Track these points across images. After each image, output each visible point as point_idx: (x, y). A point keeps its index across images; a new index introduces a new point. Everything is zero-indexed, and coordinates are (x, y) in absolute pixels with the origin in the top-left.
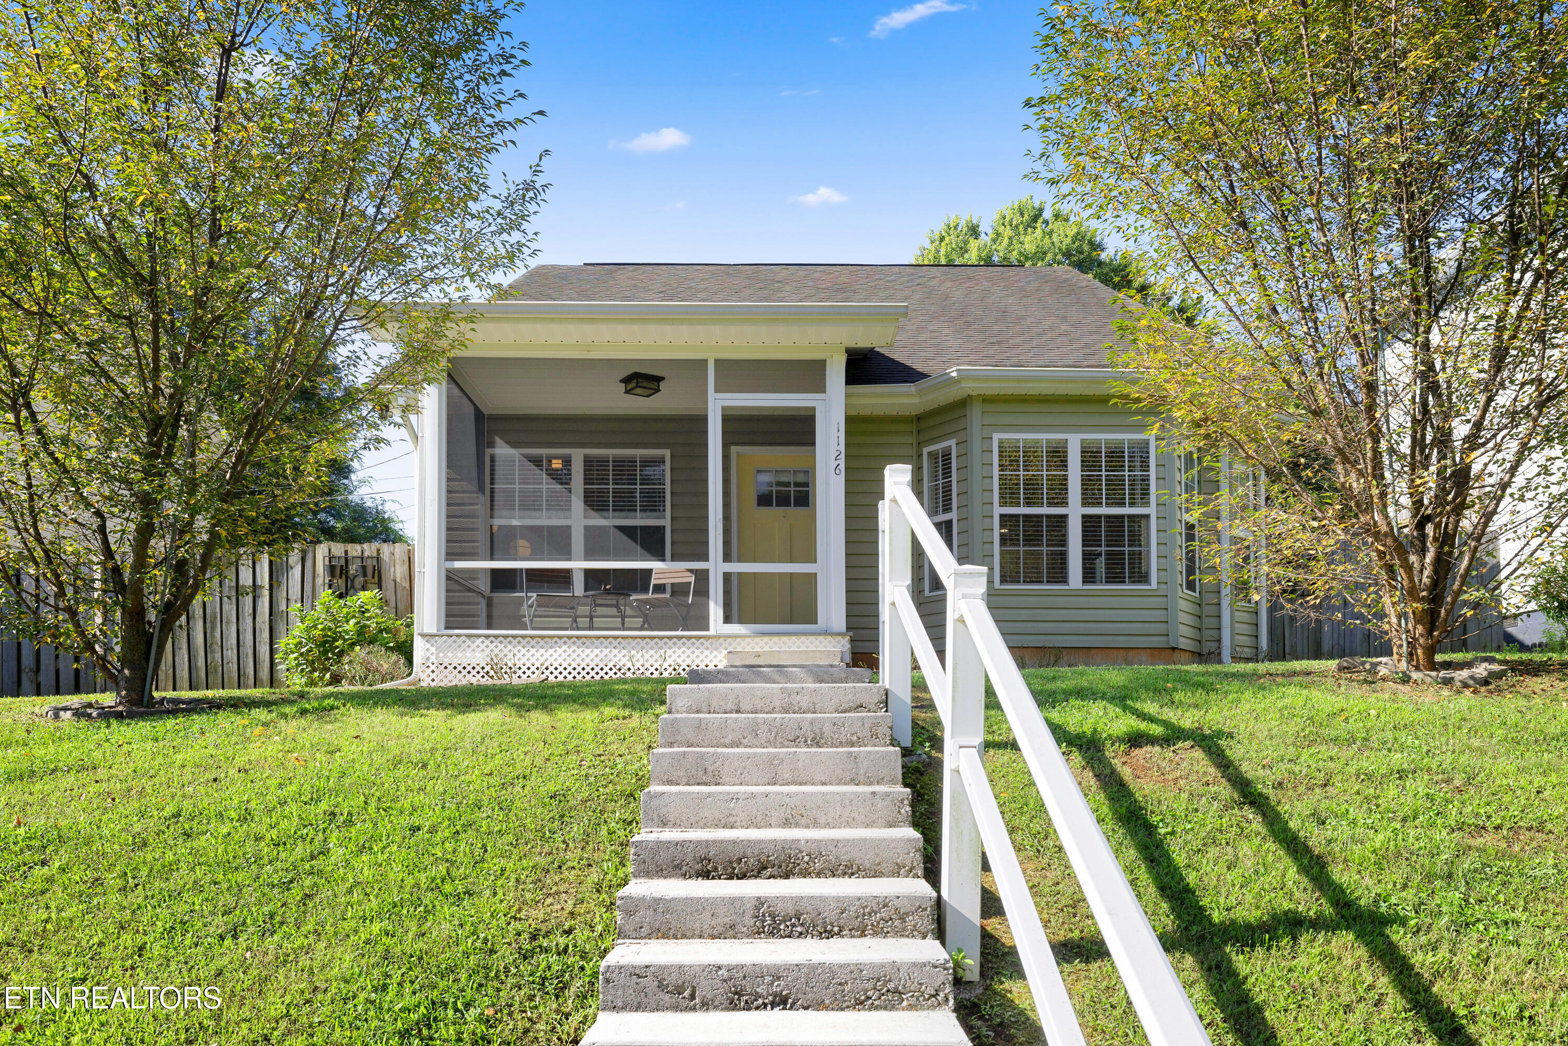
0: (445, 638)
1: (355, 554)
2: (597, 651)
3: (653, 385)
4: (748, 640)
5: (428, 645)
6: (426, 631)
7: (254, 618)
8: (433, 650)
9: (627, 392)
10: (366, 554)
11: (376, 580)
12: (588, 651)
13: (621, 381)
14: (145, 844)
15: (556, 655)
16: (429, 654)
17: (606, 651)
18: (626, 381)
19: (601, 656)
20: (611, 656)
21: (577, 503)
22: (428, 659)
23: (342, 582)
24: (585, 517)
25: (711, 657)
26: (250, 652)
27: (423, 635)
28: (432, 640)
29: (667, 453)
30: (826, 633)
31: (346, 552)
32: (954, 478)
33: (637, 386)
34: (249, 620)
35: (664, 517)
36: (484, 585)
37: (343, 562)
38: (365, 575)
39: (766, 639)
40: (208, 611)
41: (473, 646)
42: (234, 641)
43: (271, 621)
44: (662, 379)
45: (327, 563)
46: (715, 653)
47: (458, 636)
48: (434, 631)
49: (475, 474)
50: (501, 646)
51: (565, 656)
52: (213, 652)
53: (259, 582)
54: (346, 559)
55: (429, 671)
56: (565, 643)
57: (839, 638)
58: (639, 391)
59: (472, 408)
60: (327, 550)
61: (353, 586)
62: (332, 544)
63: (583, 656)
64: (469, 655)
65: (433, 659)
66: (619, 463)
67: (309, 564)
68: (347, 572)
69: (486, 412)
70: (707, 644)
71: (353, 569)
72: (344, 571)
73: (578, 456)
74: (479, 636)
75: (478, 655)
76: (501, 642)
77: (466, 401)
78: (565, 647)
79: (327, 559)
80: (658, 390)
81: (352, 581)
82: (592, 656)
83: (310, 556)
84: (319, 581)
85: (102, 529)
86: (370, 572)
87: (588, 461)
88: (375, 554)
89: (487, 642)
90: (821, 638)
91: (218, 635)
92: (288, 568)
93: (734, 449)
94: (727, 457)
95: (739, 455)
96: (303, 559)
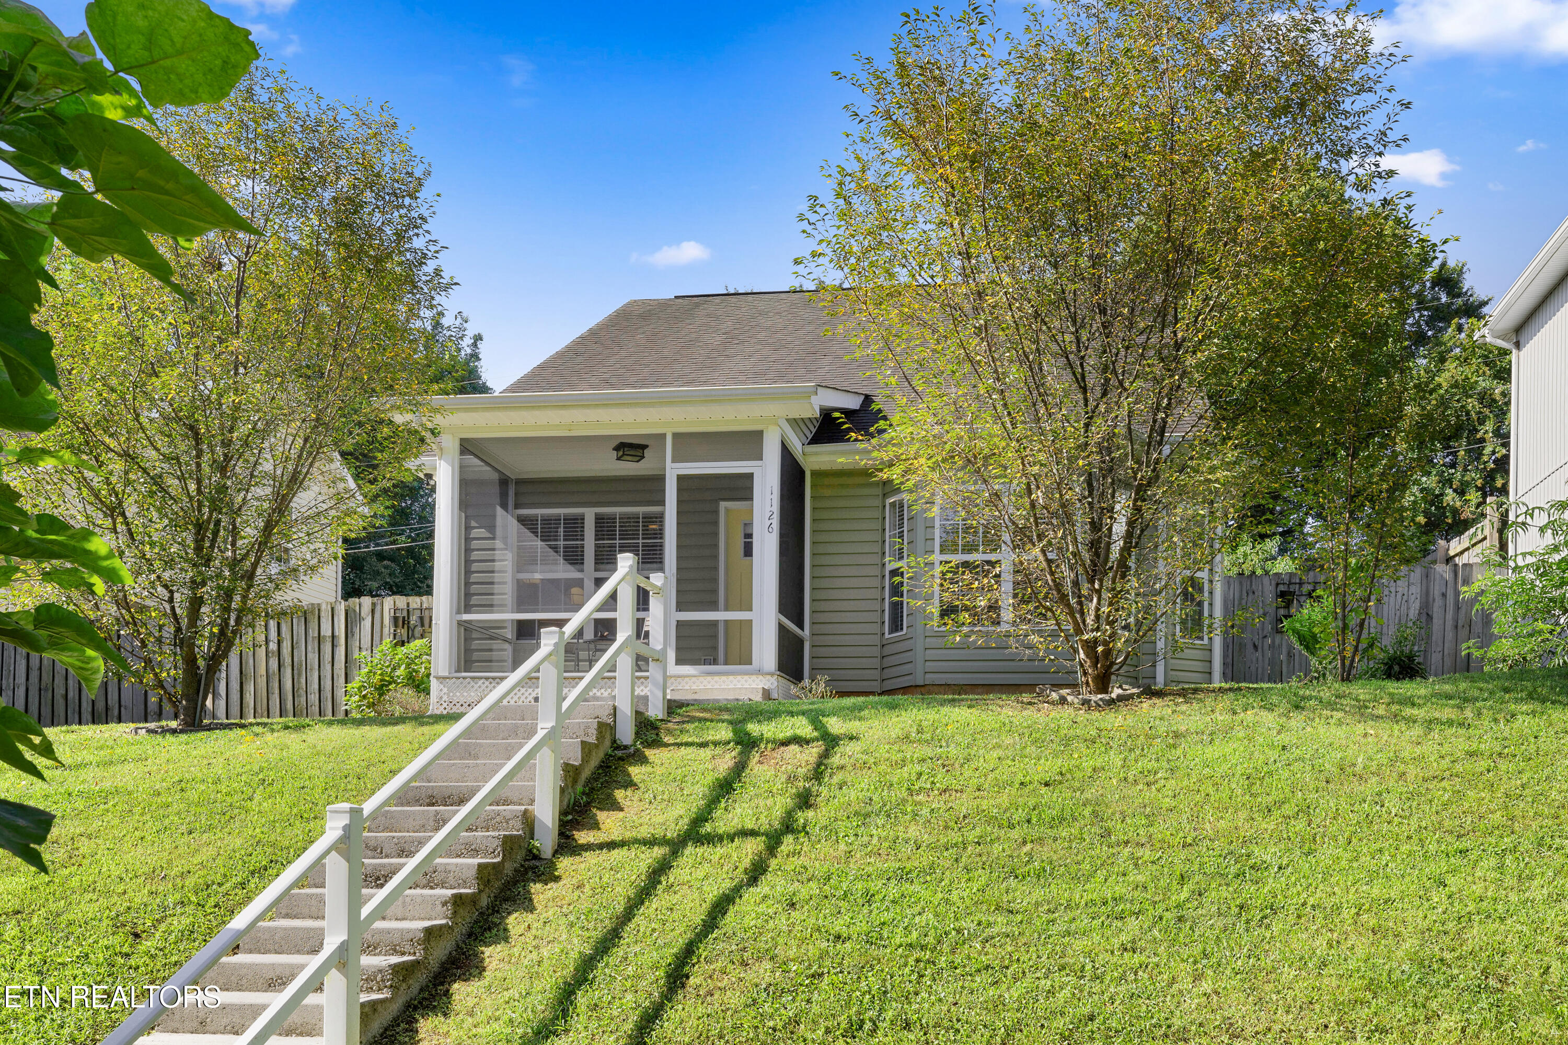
0: (455, 680)
1: (415, 606)
3: (640, 453)
4: (694, 679)
5: (442, 686)
6: (441, 674)
7: (333, 665)
8: (445, 690)
9: (618, 459)
10: (424, 606)
13: (615, 449)
14: (159, 794)
16: (442, 693)
18: (617, 449)
21: (589, 557)
22: (441, 697)
23: (404, 632)
24: (596, 570)
26: (330, 696)
27: (438, 678)
28: (445, 682)
30: (759, 672)
31: (408, 604)
32: (905, 529)
33: (626, 454)
34: (329, 667)
36: (509, 633)
37: (405, 614)
38: (422, 625)
39: (709, 678)
40: (296, 659)
41: (476, 686)
42: (317, 687)
43: (346, 667)
44: (645, 447)
45: (392, 615)
47: (465, 678)
48: (447, 674)
52: (299, 696)
53: (337, 633)
54: (408, 611)
55: (442, 708)
57: (769, 677)
58: (628, 457)
59: (496, 475)
60: (393, 603)
61: (413, 635)
62: (397, 597)
65: (445, 698)
66: (626, 518)
67: (377, 615)
68: (408, 622)
69: (513, 477)
71: (414, 620)
72: (405, 622)
73: (589, 514)
74: (481, 678)
77: (490, 469)
79: (392, 612)
80: (643, 457)
81: (412, 630)
83: (378, 608)
84: (386, 630)
85: (171, 600)
86: (427, 622)
87: (599, 519)
89: (487, 683)
90: (754, 677)
91: (303, 681)
92: (361, 619)
93: (723, 504)
94: (716, 512)
95: (727, 510)
96: (373, 611)
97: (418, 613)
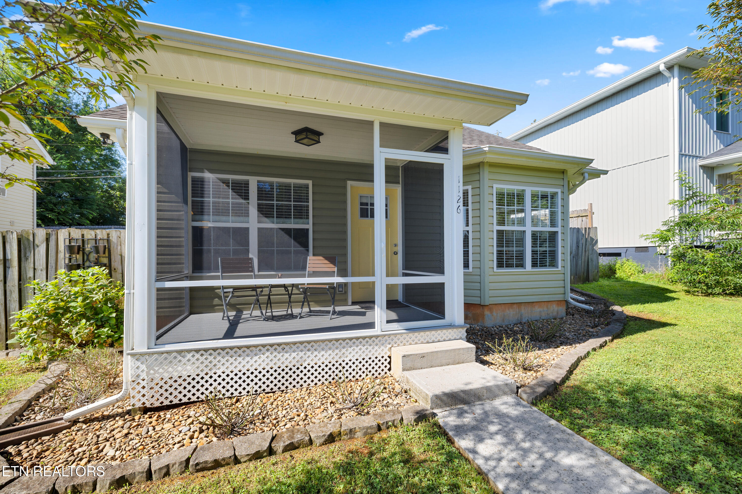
0: (156, 356)
1: (90, 237)
2: (294, 355)
3: (316, 138)
5: (139, 363)
6: (137, 350)
7: (5, 283)
8: (143, 367)
9: (297, 141)
11: (107, 254)
12: (287, 355)
13: (293, 133)
15: (260, 361)
16: (139, 371)
17: (301, 354)
18: (296, 133)
19: (298, 358)
20: (305, 357)
21: (253, 211)
22: (138, 376)
23: (79, 257)
24: (259, 222)
25: (379, 351)
27: (132, 355)
28: (143, 359)
29: (310, 183)
30: (451, 326)
31: (83, 235)
33: (307, 138)
35: (308, 224)
37: (80, 243)
38: (98, 252)
41: (184, 360)
43: (20, 285)
44: (322, 134)
45: (67, 243)
46: (382, 347)
47: (168, 352)
48: (145, 350)
49: (180, 190)
50: (211, 358)
51: (267, 361)
53: (9, 256)
54: (83, 241)
55: (139, 388)
56: (268, 350)
57: (460, 330)
58: (305, 141)
59: (178, 142)
60: (67, 234)
61: (87, 261)
62: (71, 229)
63: (283, 359)
64: (180, 368)
65: (144, 375)
67: (52, 243)
68: (84, 250)
69: (188, 147)
70: (377, 341)
71: (88, 247)
72: (81, 249)
73: (253, 182)
74: (189, 351)
75: (189, 367)
76: (211, 355)
77: (174, 136)
78: (268, 354)
79: (67, 241)
80: (318, 142)
81: (88, 256)
82: (290, 358)
83: (53, 238)
84: (61, 256)
86: (101, 250)
87: (260, 185)
88: (106, 237)
89: (197, 356)
90: (450, 330)
92: (35, 246)
93: (349, 183)
94: (345, 187)
95: (352, 187)
96: (48, 240)
97: (92, 243)
